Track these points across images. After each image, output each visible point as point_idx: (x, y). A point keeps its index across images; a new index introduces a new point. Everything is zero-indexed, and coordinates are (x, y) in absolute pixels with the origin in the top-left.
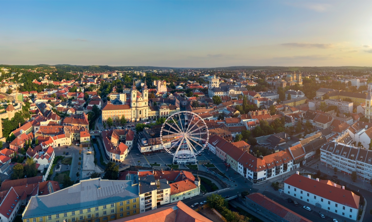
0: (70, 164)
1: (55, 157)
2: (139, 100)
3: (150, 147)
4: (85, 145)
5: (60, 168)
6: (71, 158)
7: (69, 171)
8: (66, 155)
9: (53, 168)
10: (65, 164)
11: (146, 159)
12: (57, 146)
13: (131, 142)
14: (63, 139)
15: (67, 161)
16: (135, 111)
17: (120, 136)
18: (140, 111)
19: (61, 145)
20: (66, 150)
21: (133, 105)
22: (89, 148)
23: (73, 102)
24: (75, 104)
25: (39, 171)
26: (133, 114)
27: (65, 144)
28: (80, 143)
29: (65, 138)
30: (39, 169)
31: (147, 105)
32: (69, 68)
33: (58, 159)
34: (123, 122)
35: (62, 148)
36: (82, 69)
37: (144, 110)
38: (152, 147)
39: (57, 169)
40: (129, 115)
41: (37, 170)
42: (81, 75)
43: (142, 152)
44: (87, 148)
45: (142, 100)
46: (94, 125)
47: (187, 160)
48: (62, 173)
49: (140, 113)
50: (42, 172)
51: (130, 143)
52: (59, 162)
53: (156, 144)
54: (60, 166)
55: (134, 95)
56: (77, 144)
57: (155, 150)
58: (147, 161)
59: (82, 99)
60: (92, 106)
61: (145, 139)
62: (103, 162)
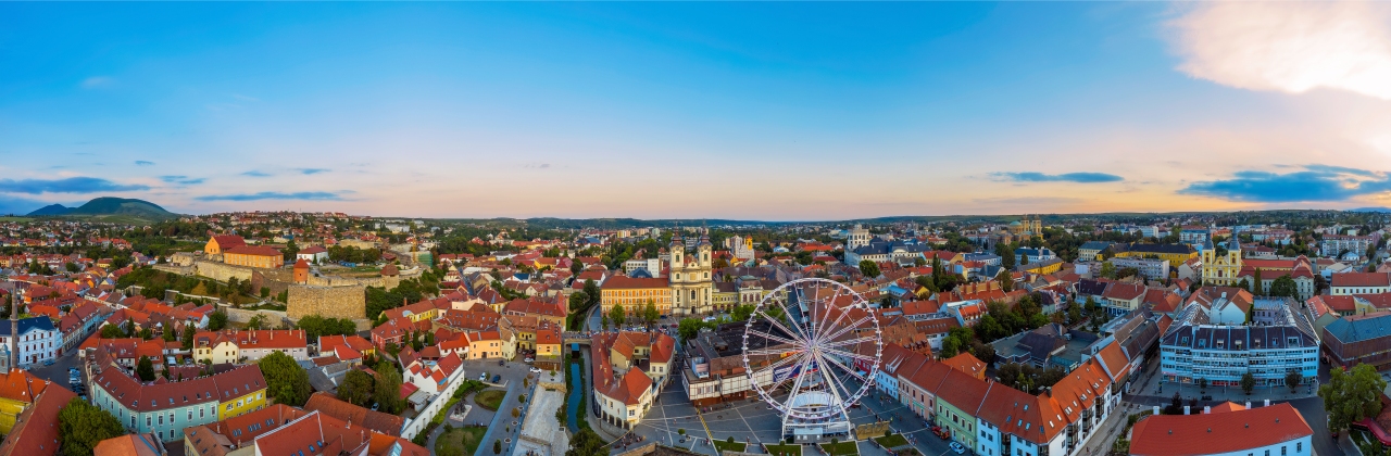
0: (494, 409)
1: (465, 382)
2: (690, 266)
3: (717, 382)
4: (546, 365)
5: (466, 414)
6: (502, 394)
7: (485, 428)
8: (494, 382)
9: (447, 409)
10: (481, 405)
11: (703, 422)
12: (479, 356)
13: (665, 366)
14: (494, 342)
15: (489, 399)
16: (681, 292)
17: (636, 348)
18: (693, 293)
19: (489, 356)
20: (498, 370)
21: (674, 278)
22: (553, 374)
23: (545, 275)
24: (548, 278)
25: (412, 406)
26: (675, 299)
27: (500, 355)
28: (534, 358)
29: (498, 342)
30: (412, 398)
31: (710, 277)
32: (553, 222)
33: (469, 389)
34: (650, 317)
35: (492, 362)
36: (579, 225)
37: (703, 291)
38: (721, 385)
39: (456, 413)
40: (668, 301)
41: (406, 399)
42: (576, 234)
43: (691, 398)
44: (550, 372)
45: (696, 266)
46: (583, 319)
47: (824, 427)
48: (467, 427)
49: (693, 297)
50: (417, 408)
51: (661, 370)
52: (470, 397)
53: (730, 374)
54: (468, 407)
55: (678, 257)
56: (527, 360)
57: (729, 392)
58: (707, 430)
59: (567, 270)
60: (583, 281)
61: (701, 359)
62: (585, 419)
